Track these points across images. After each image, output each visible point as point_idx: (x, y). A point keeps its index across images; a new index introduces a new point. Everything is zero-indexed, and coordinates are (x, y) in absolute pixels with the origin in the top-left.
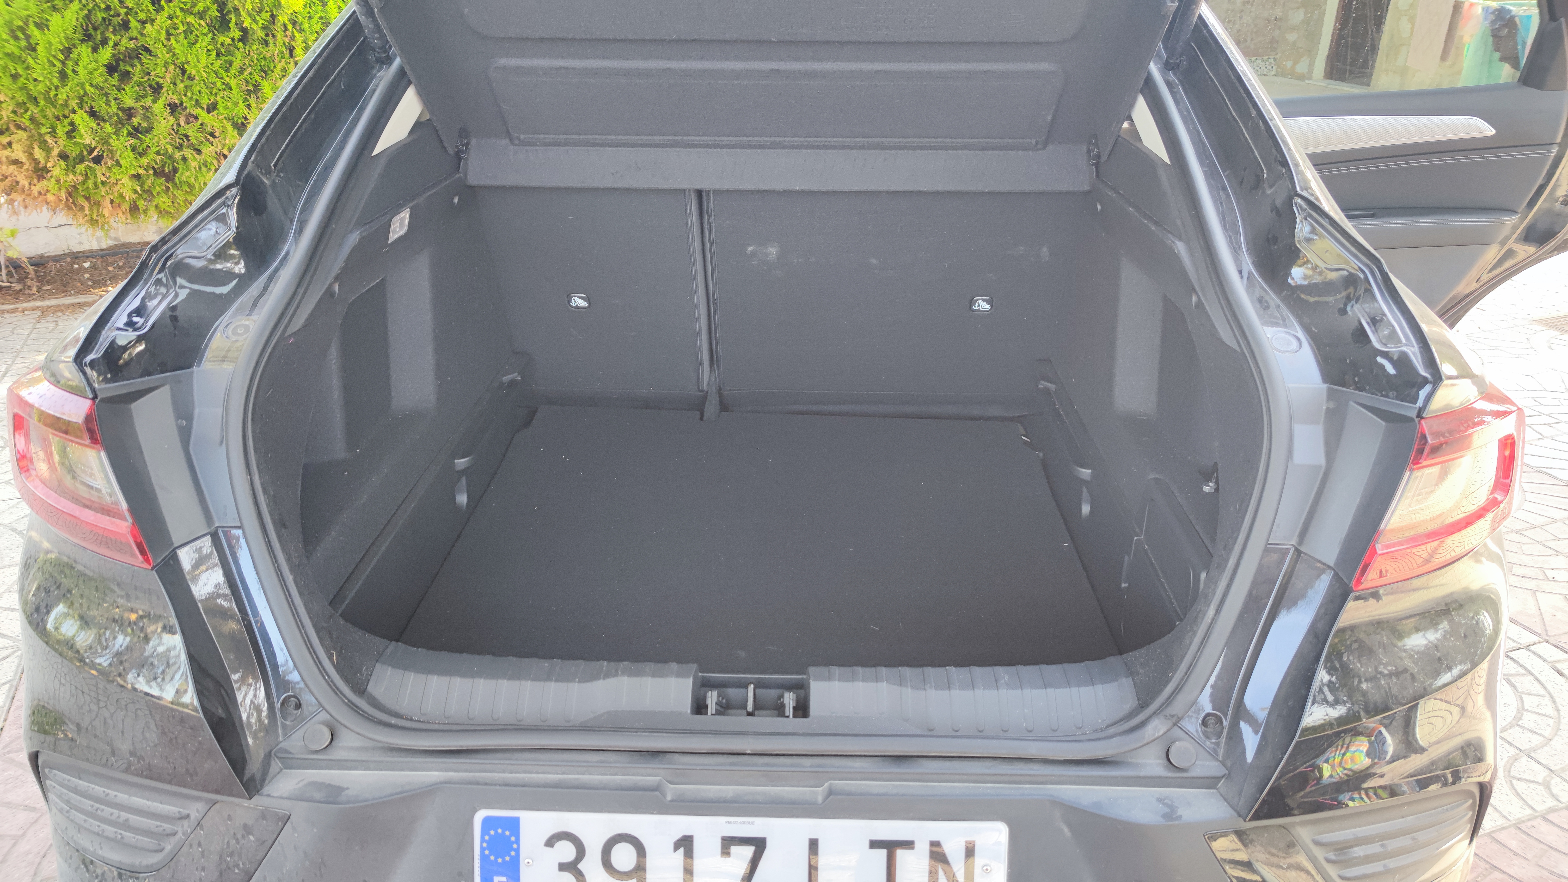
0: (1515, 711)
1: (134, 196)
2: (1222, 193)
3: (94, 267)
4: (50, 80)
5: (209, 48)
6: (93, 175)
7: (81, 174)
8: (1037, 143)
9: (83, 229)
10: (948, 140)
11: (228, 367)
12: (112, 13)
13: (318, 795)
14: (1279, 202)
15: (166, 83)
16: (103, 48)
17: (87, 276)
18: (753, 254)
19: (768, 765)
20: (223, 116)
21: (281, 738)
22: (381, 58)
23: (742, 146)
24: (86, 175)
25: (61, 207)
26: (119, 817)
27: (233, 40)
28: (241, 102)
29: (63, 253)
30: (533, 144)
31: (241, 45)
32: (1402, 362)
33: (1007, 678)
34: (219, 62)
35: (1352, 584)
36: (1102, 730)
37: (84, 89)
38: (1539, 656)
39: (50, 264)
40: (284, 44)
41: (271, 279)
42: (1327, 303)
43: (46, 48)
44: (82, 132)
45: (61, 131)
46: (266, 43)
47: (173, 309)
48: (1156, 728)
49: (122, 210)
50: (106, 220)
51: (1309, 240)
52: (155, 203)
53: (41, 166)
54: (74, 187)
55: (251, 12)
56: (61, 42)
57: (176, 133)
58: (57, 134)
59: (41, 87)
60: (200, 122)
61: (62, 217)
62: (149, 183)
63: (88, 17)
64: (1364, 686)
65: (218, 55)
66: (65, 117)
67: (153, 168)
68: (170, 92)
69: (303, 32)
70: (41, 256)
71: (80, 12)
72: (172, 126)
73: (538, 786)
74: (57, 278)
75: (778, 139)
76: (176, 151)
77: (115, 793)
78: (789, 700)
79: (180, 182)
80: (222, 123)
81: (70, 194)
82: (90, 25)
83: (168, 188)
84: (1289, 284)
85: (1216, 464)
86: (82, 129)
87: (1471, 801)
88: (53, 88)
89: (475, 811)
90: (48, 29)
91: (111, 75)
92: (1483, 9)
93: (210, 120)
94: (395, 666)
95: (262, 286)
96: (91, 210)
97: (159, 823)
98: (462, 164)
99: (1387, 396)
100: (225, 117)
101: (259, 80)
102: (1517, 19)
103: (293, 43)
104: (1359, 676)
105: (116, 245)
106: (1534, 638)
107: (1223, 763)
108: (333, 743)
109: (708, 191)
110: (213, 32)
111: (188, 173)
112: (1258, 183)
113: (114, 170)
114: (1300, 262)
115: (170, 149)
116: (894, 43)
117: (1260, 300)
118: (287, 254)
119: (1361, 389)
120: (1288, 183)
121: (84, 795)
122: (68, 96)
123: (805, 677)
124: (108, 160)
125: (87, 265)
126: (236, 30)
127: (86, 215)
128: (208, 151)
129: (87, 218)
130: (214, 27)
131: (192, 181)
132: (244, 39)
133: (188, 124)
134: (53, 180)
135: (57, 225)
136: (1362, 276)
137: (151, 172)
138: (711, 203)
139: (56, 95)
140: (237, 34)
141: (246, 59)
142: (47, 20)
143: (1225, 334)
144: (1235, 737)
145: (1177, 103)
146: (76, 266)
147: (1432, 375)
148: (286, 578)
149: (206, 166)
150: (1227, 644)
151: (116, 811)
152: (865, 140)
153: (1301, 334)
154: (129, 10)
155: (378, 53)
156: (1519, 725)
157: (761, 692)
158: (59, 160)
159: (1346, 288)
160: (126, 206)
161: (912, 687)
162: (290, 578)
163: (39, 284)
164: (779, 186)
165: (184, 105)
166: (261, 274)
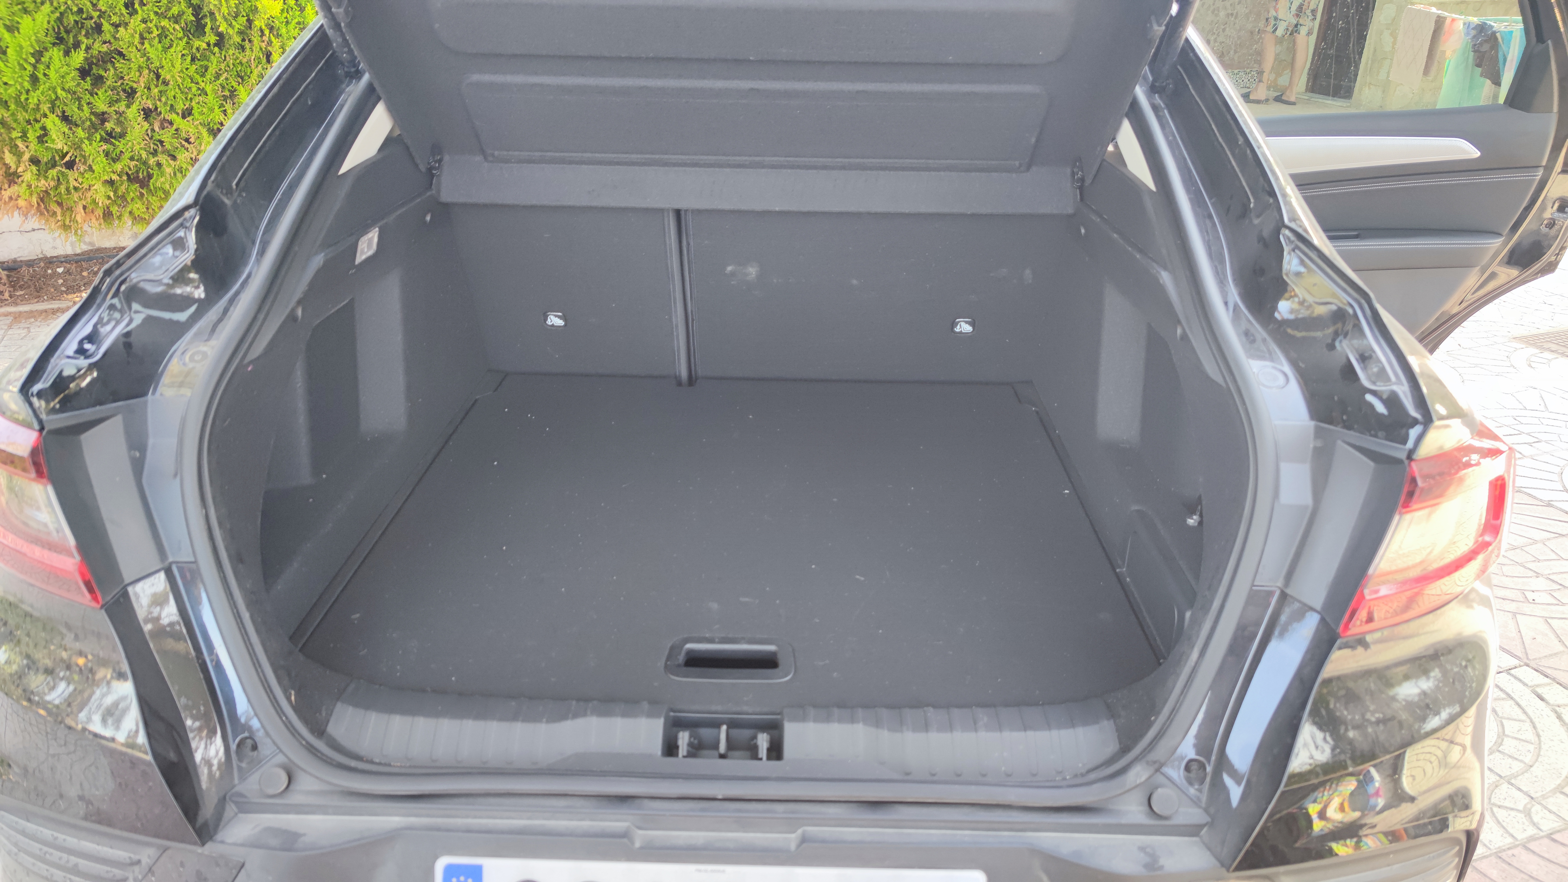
0: (1495, 737)
1: (108, 202)
2: (1208, 222)
3: (68, 272)
4: (21, 84)
5: (183, 52)
6: (66, 181)
7: (53, 179)
8: (1021, 165)
9: (57, 234)
10: (930, 161)
11: (187, 392)
12: (84, 16)
13: (274, 842)
14: (1266, 233)
15: (140, 88)
16: (75, 52)
17: (60, 281)
18: (733, 274)
19: (740, 811)
20: (198, 122)
21: (236, 781)
22: (350, 72)
23: (720, 166)
24: (59, 179)
25: (33, 212)
26: (68, 861)
27: (208, 44)
28: (216, 108)
29: (36, 257)
30: (507, 161)
31: (216, 49)
32: (1392, 401)
33: (986, 719)
34: (194, 67)
35: (1340, 629)
36: (1082, 775)
37: (56, 93)
38: (1520, 680)
39: (24, 269)
40: (261, 49)
41: (232, 301)
42: (1314, 338)
43: (16, 51)
44: (54, 137)
45: (32, 135)
46: (243, 48)
47: (127, 335)
48: (1138, 774)
49: (96, 216)
50: (79, 226)
51: (1298, 274)
52: (129, 209)
53: (12, 170)
54: (46, 192)
55: (227, 16)
56: (32, 46)
57: (151, 138)
58: (28, 138)
59: (11, 91)
60: (174, 127)
61: (34, 222)
62: (122, 189)
63: (60, 19)
64: (1351, 734)
65: (193, 59)
66: (37, 121)
67: (127, 174)
68: (144, 97)
69: (280, 38)
70: (15, 261)
71: (52, 15)
72: (147, 130)
73: (502, 832)
74: (30, 283)
75: (757, 159)
76: (151, 156)
77: (63, 837)
78: (763, 741)
79: (155, 188)
80: (197, 129)
81: (42, 200)
82: (61, 28)
83: (142, 195)
84: (1276, 319)
85: (1200, 497)
86: (53, 134)
87: (1457, 848)
88: (24, 92)
89: (436, 858)
90: (19, 32)
91: (83, 79)
92: (1464, 24)
93: (186, 126)
94: (356, 705)
95: (221, 310)
96: (63, 215)
97: (109, 869)
98: (434, 182)
99: (1376, 436)
100: (200, 123)
101: (235, 86)
102: (1498, 35)
103: (269, 48)
104: (1346, 724)
105: (91, 250)
106: (1514, 662)
107: (1206, 810)
108: (291, 787)
109: (686, 211)
110: (188, 36)
111: (163, 179)
112: (1245, 212)
113: (86, 176)
114: (1287, 295)
115: (144, 155)
116: (875, 64)
117: (1247, 334)
118: (249, 276)
119: (1349, 427)
120: (1276, 214)
121: (33, 838)
122: (39, 100)
123: (779, 717)
124: (80, 165)
125: (60, 270)
126: (212, 34)
127: (59, 221)
128: (183, 157)
129: (59, 223)
130: (189, 31)
131: (167, 187)
132: (220, 44)
133: (163, 129)
134: (24, 185)
135: (31, 229)
136: (1351, 311)
137: (125, 178)
138: (690, 222)
139: (27, 99)
140: (213, 39)
141: (222, 64)
142: (18, 23)
143: (1211, 369)
144: (1218, 787)
145: (1163, 126)
146: (50, 271)
147: (1423, 416)
148: (242, 615)
149: (182, 172)
150: (1211, 688)
151: (65, 856)
152: (847, 160)
153: (1287, 368)
154: (102, 14)
155: (347, 67)
156: (1499, 751)
157: (735, 732)
158: (30, 165)
159: (1335, 323)
160: (99, 212)
161: (889, 730)
162: (246, 616)
163: (12, 289)
164: (758, 207)
165: (159, 110)
166: (221, 298)
